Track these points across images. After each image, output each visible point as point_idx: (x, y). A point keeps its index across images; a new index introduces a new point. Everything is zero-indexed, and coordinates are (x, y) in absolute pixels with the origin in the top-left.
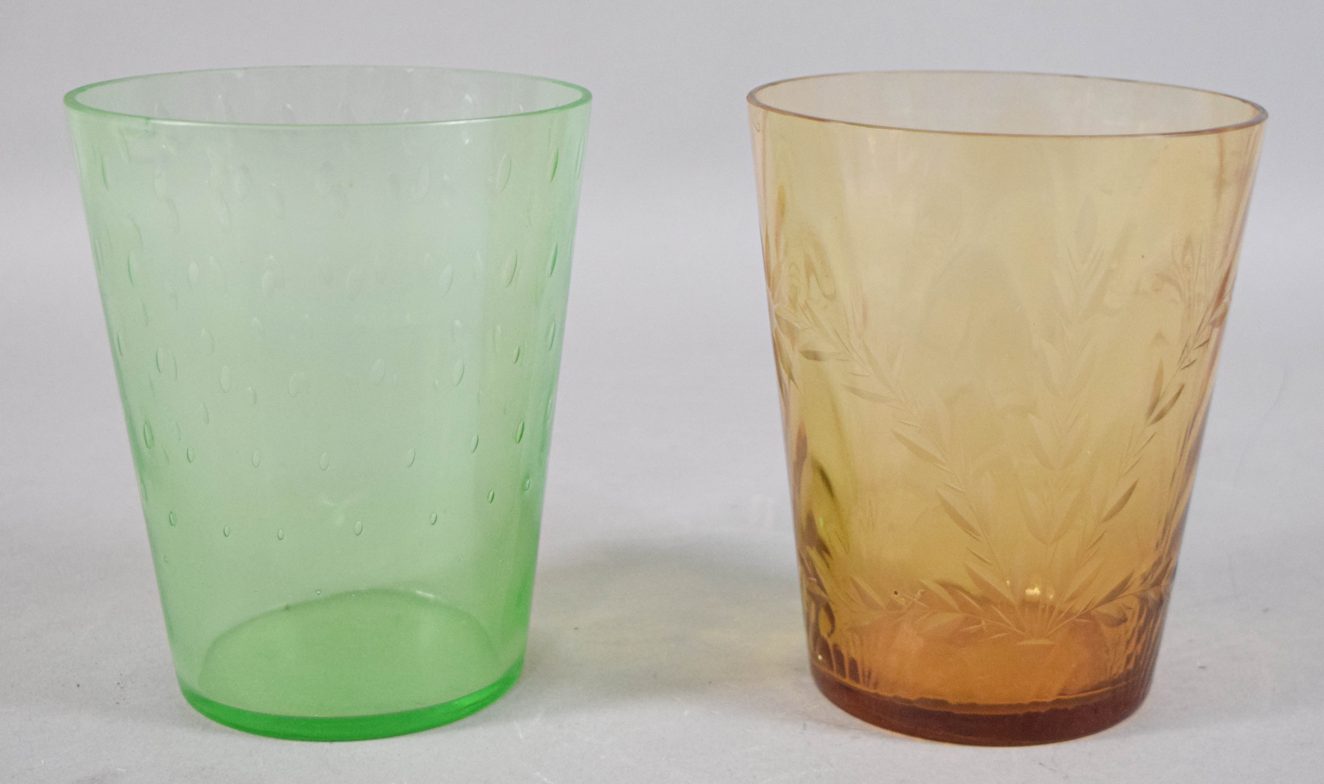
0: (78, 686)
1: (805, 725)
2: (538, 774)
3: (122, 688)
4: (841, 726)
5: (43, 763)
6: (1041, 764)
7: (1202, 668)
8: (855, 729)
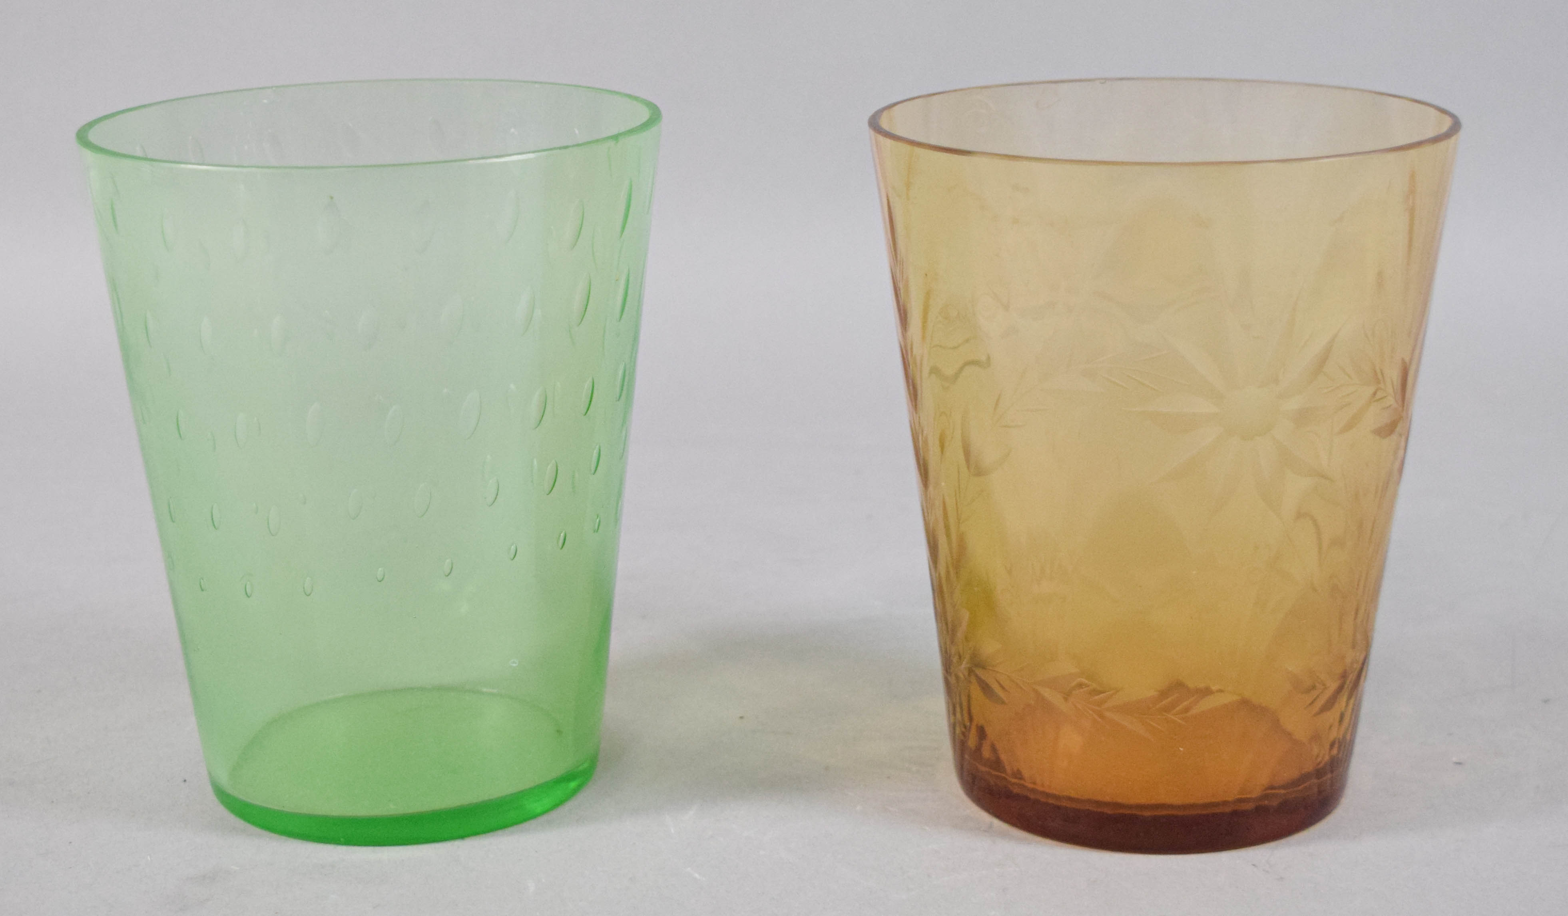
0: (185, 781)
2: (689, 869)
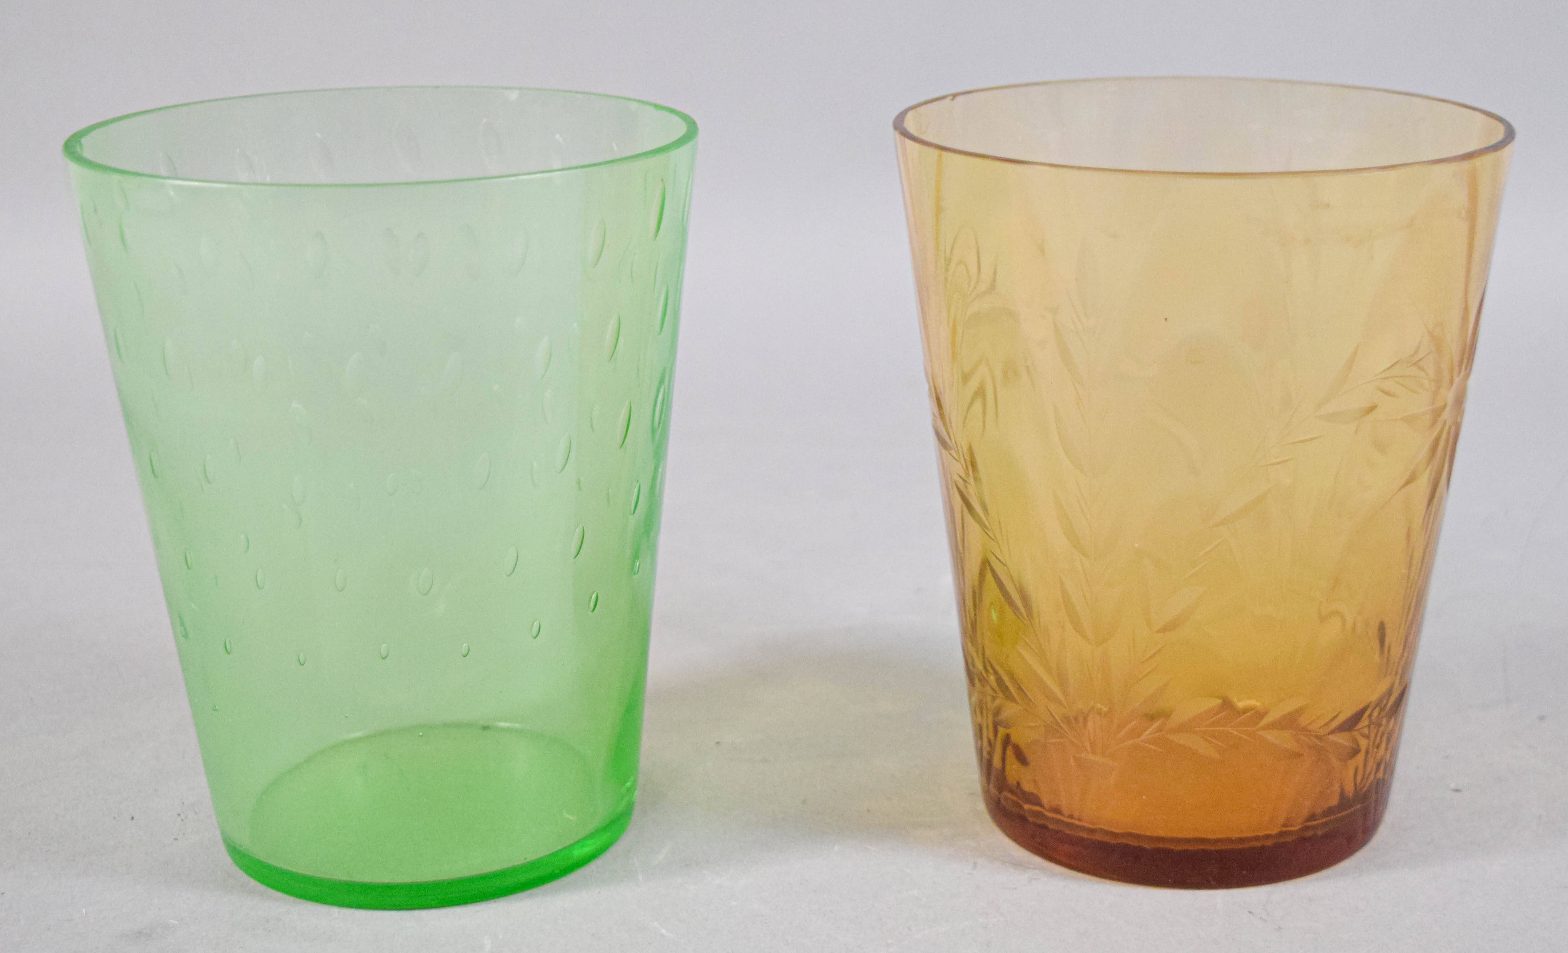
0: (132, 818)
1: (975, 864)
2: (656, 924)
3: (182, 820)
4: (1018, 865)
5: (84, 912)
6: (1250, 912)
7: (1457, 790)
8: (1035, 869)
